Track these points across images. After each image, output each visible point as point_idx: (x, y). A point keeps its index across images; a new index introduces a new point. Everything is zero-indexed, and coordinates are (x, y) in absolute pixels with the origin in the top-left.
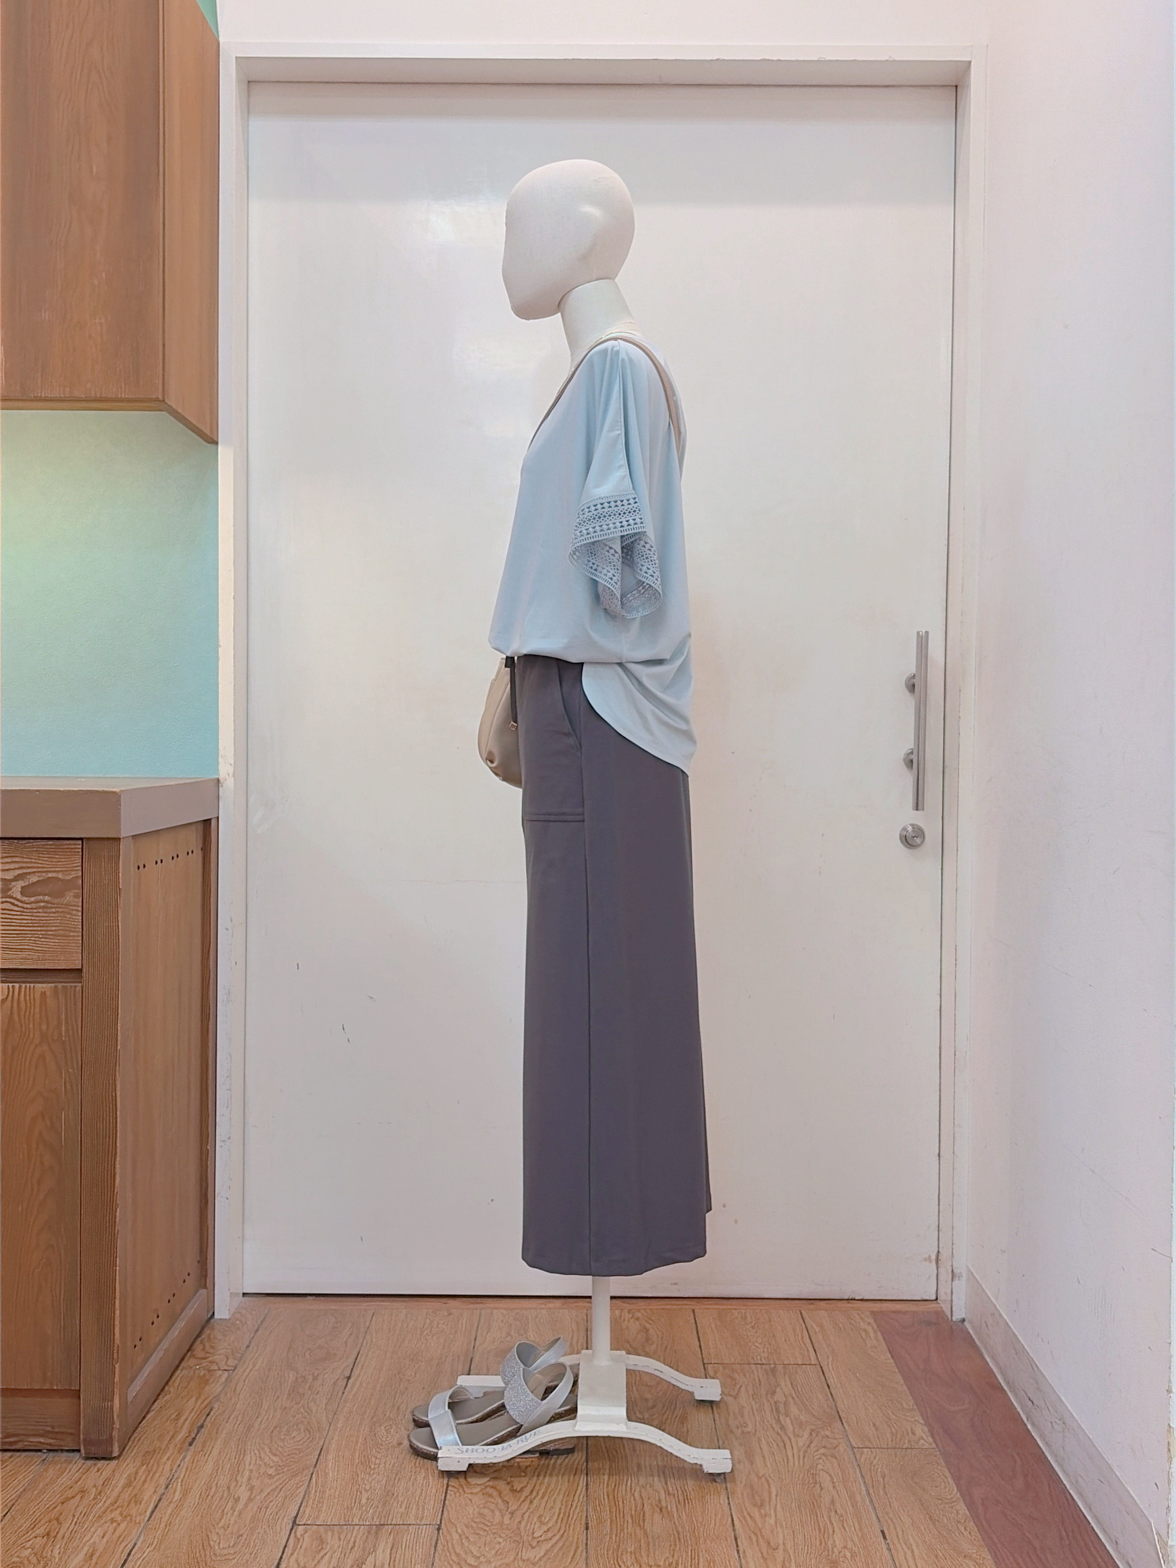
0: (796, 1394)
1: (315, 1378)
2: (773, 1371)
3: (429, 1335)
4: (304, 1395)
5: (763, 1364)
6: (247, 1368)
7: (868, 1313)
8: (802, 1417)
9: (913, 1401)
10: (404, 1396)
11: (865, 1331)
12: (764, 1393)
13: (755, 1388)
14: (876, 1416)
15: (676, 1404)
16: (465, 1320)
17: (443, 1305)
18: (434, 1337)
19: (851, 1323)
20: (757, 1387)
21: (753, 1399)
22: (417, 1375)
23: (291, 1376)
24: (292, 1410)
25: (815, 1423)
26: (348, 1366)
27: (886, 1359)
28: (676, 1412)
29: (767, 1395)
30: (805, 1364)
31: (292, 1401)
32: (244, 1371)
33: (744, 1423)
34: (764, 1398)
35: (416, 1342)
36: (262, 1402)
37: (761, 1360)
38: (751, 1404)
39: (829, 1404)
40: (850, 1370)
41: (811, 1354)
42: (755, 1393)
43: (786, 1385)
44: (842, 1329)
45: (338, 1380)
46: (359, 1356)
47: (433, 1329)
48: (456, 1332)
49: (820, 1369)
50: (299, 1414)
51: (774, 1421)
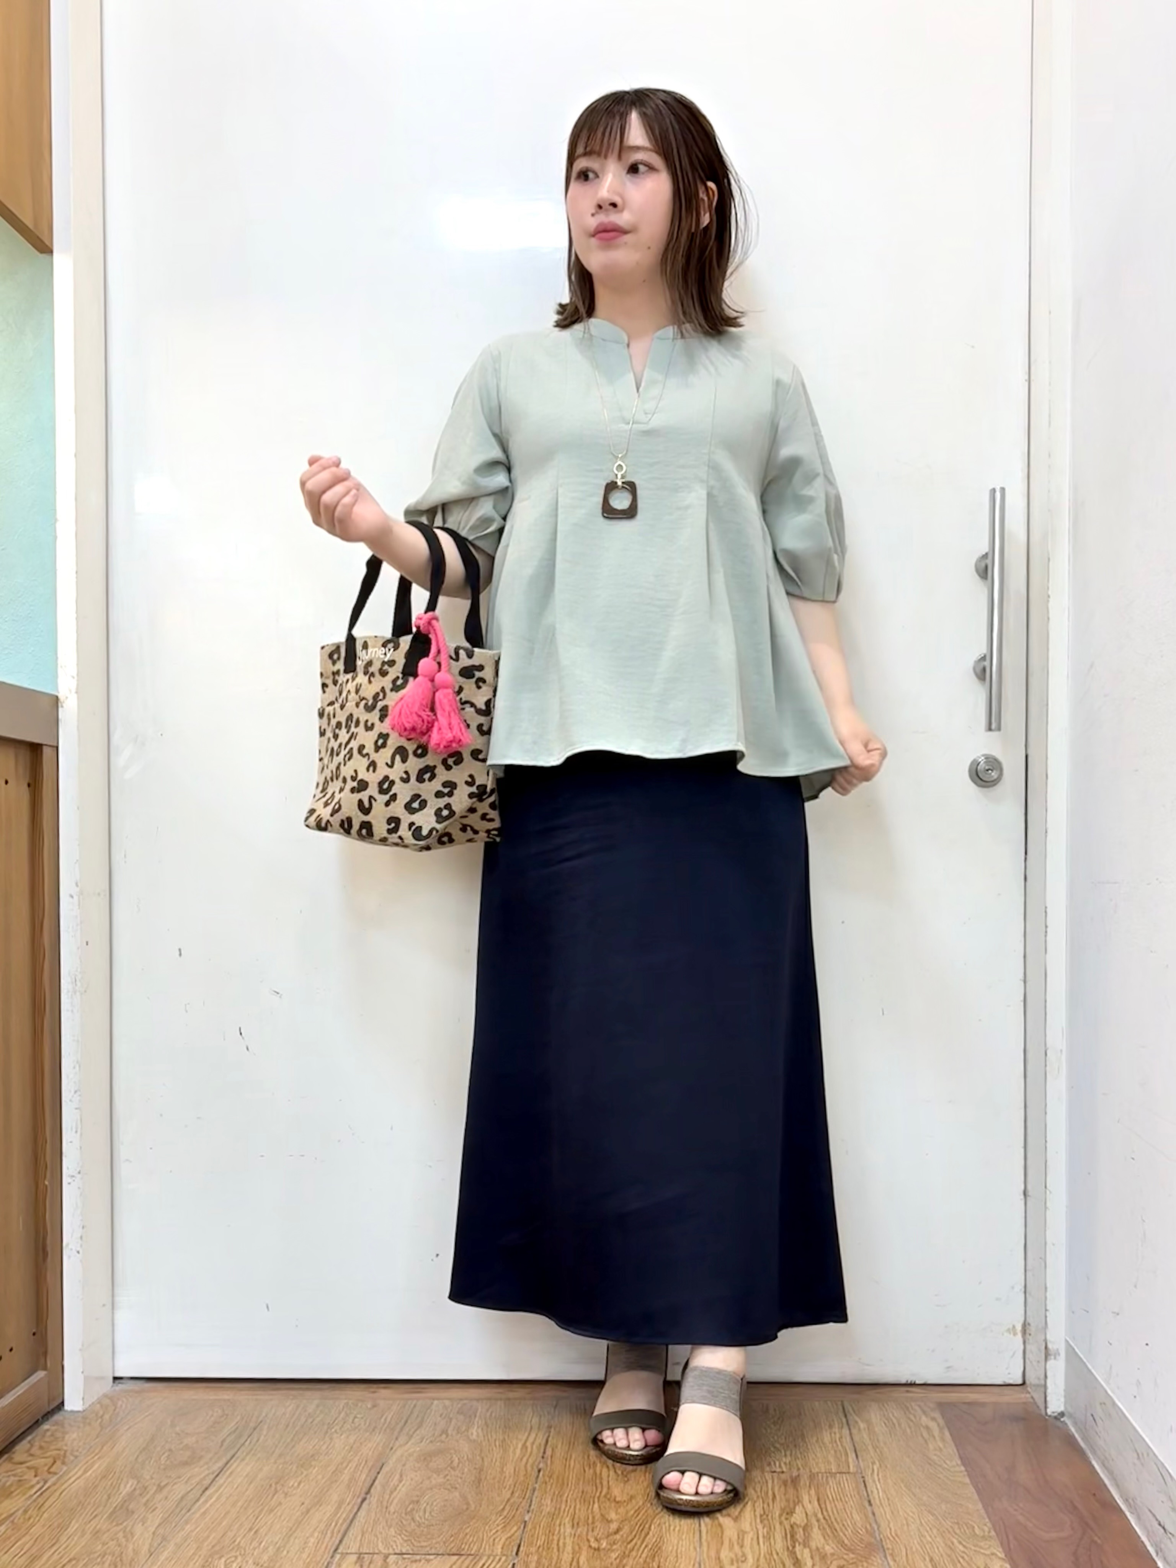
0: (822, 1513)
1: (160, 1488)
2: (795, 1481)
3: (337, 1433)
4: (133, 1512)
5: (783, 1472)
6: (73, 1476)
7: (932, 1405)
8: (827, 1548)
9: (989, 1525)
10: (272, 1515)
11: (927, 1428)
12: (777, 1514)
13: (766, 1506)
14: (935, 1546)
15: (650, 1528)
16: (392, 1413)
17: (371, 1395)
18: (343, 1437)
19: (909, 1418)
20: (768, 1505)
21: (761, 1522)
22: (302, 1485)
23: (127, 1487)
24: (106, 1535)
25: (845, 1557)
26: (213, 1473)
27: (954, 1466)
28: (648, 1537)
29: (780, 1515)
30: (840, 1473)
31: (112, 1522)
32: (70, 1478)
33: (744, 1555)
34: (777, 1518)
35: (317, 1441)
36: (70, 1523)
37: (780, 1466)
38: (756, 1528)
39: (868, 1527)
40: (902, 1481)
41: (850, 1460)
42: (764, 1513)
43: (810, 1502)
44: (897, 1425)
45: (189, 1492)
46: (232, 1461)
47: (345, 1425)
48: (375, 1427)
49: (862, 1480)
50: (113, 1540)
51: (786, 1553)
